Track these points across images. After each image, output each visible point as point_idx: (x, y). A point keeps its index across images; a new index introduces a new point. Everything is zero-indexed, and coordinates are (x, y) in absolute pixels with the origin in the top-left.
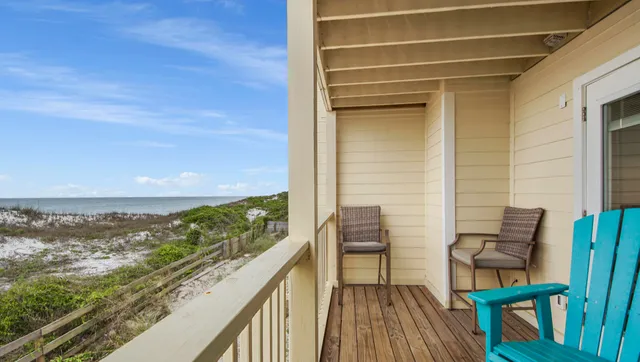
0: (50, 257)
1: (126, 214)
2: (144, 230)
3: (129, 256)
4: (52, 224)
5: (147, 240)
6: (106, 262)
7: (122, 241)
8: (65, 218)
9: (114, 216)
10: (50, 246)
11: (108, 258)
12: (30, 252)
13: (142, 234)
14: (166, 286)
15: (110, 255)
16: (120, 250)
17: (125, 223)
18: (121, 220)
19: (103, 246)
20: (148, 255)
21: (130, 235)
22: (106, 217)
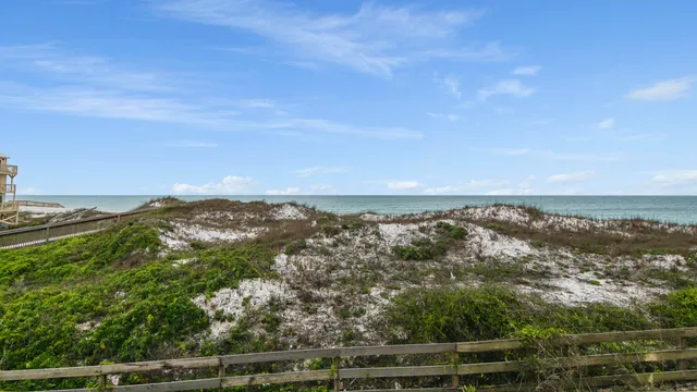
0: (530, 266)
1: (657, 223)
2: (673, 253)
3: (629, 289)
4: (551, 227)
5: (674, 270)
6: (590, 288)
7: (629, 264)
8: (568, 221)
9: (636, 224)
10: (536, 252)
11: (598, 284)
12: (514, 255)
13: (670, 259)
14: (671, 366)
15: (602, 282)
16: (622, 277)
17: (649, 236)
18: (645, 230)
19: (599, 265)
20: (663, 297)
21: (647, 256)
22: (623, 223)
